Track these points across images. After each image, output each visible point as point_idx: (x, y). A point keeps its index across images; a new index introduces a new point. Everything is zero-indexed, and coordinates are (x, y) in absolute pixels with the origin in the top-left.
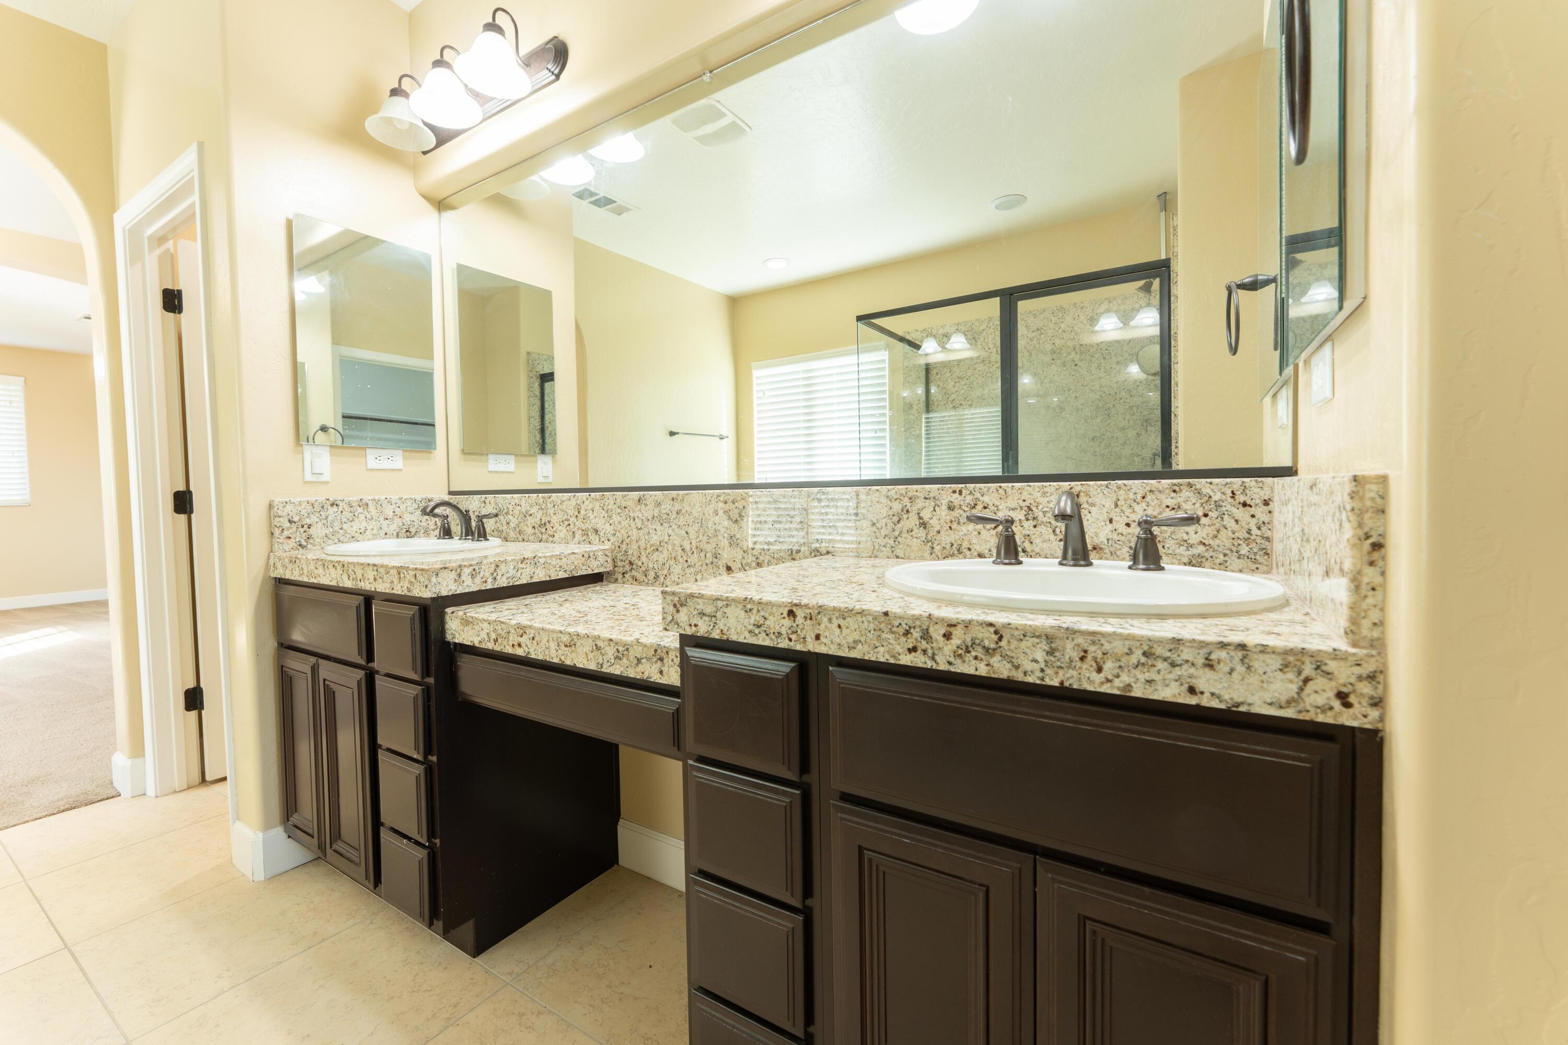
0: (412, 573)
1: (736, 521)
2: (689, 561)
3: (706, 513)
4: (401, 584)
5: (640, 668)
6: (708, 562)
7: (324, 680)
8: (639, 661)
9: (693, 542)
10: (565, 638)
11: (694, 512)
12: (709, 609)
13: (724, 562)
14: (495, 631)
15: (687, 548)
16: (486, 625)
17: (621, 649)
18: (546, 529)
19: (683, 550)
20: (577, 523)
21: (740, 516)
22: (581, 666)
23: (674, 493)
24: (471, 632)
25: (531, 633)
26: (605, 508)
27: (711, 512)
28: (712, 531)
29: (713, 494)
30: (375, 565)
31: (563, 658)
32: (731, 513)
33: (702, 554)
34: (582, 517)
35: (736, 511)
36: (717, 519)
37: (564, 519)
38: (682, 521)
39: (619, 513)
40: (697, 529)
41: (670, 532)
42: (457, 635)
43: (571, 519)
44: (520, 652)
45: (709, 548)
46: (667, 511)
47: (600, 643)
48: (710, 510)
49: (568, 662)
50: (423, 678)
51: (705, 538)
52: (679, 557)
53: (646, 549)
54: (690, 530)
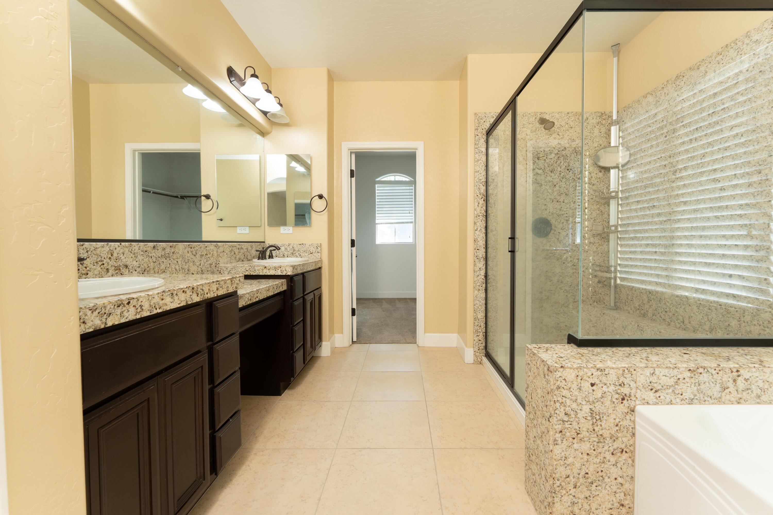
9: (180, 265)
11: (180, 252)
13: (191, 272)
20: (110, 263)
21: (196, 253)
27: (186, 252)
28: (187, 260)
33: (184, 271)
35: (195, 251)
37: (98, 260)
40: (181, 260)
45: (186, 267)
48: (186, 251)
51: (185, 263)
54: (179, 260)
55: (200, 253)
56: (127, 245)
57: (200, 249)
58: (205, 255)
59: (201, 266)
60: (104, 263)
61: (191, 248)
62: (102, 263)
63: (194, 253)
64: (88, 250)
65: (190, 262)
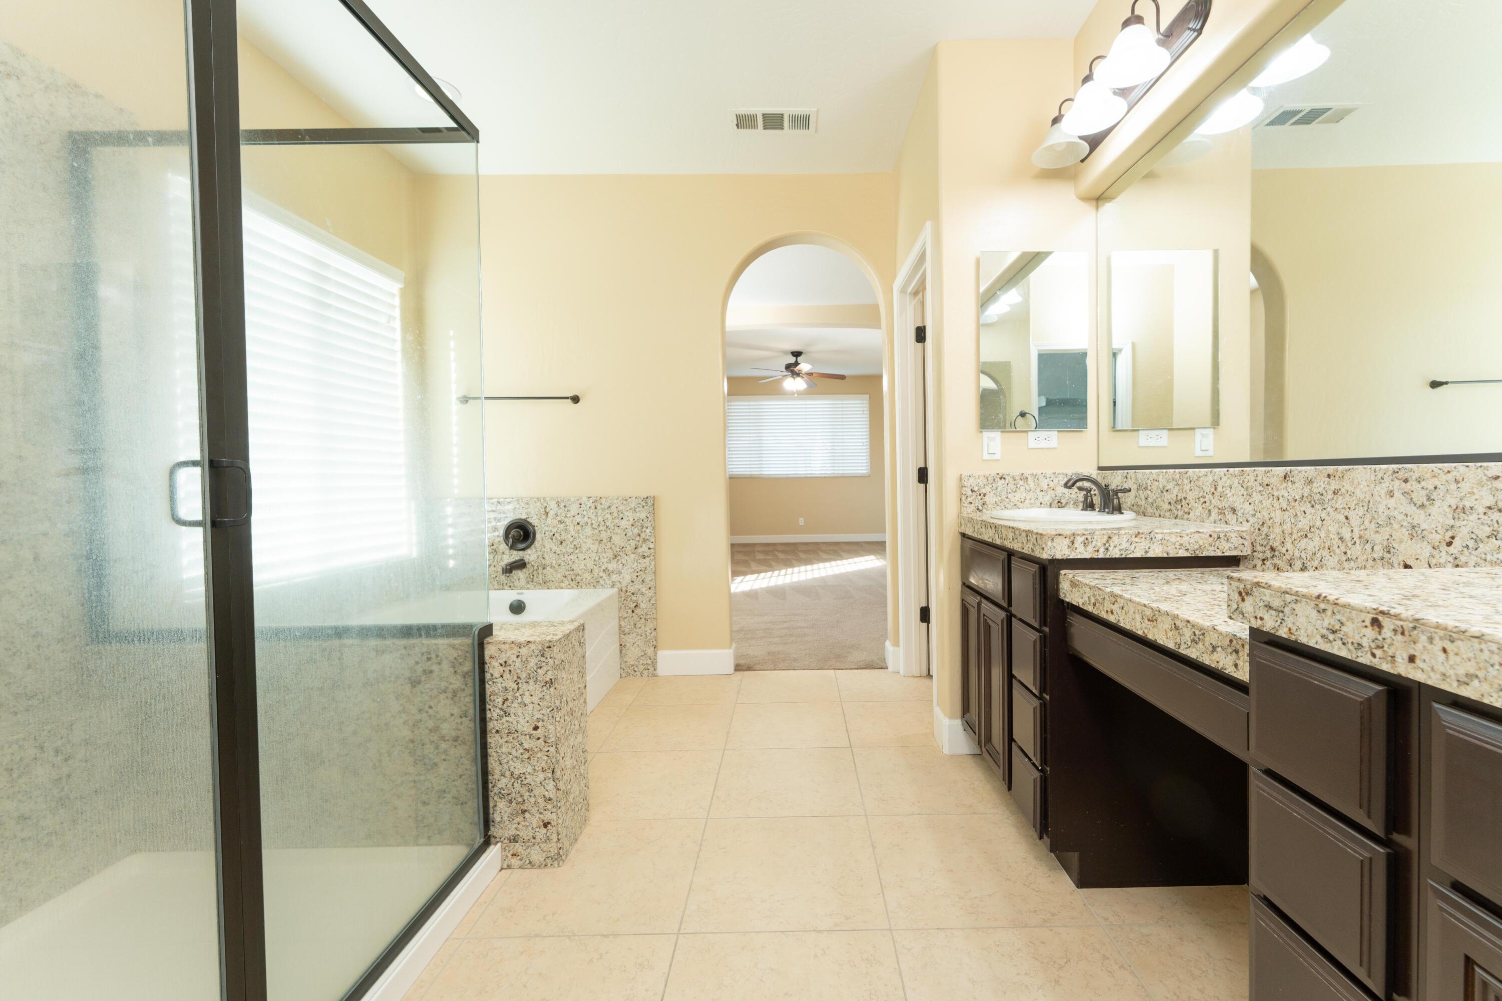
0: (1035, 536)
1: (1422, 506)
2: (1349, 552)
3: (1376, 493)
4: (1028, 545)
5: (1215, 656)
6: (1375, 556)
7: (984, 615)
8: (1214, 648)
9: (1356, 530)
10: (1148, 612)
11: (1358, 492)
12: (1276, 603)
13: (1401, 558)
14: (1094, 595)
15: (1347, 536)
16: (1087, 589)
17: (1197, 633)
18: (1182, 506)
19: (1340, 539)
20: (1213, 501)
21: (1428, 499)
22: (1162, 643)
23: (1331, 469)
24: (1077, 594)
25: (1121, 602)
26: (1244, 485)
27: (1383, 492)
28: (1384, 517)
29: (1387, 470)
30: (1013, 528)
31: (1146, 631)
32: (1414, 495)
33: (1368, 547)
34: (1219, 494)
35: (1424, 493)
36: (1392, 502)
37: (1200, 496)
38: (1340, 502)
39: (1260, 492)
40: (1361, 513)
41: (1324, 515)
42: (1068, 595)
43: (1207, 496)
44: (1112, 619)
45: (1378, 538)
46: (1321, 490)
47: (1178, 623)
48: (1382, 489)
49: (1150, 636)
50: (1041, 626)
51: (1373, 526)
52: (1335, 547)
53: (1291, 534)
54: (1351, 514)
55: (1453, 502)
56: (1236, 473)
57: (1453, 486)
58: (1481, 510)
59: (1451, 549)
60: (1206, 500)
61: (1406, 481)
62: (1204, 500)
63: (1420, 497)
64: (1191, 479)
65: (1396, 526)
